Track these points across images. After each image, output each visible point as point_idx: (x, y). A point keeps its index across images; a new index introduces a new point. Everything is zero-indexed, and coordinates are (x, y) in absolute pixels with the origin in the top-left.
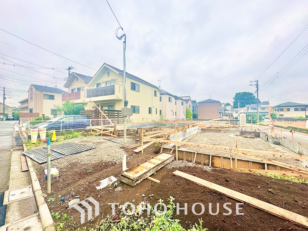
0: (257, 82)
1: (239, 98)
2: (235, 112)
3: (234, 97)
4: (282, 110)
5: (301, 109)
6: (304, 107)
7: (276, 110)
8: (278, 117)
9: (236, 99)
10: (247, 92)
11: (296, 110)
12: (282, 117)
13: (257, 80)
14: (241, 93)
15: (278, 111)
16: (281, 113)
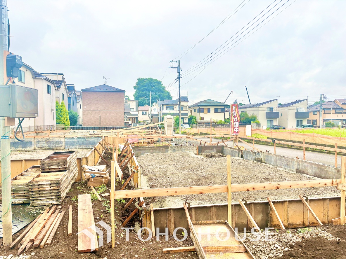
0: (179, 63)
1: (143, 88)
2: (141, 112)
3: (135, 85)
4: (202, 111)
5: (220, 109)
6: (223, 107)
7: (195, 111)
8: (199, 121)
9: (138, 89)
10: (154, 79)
11: (216, 111)
12: (202, 121)
13: (179, 61)
14: (145, 79)
15: (198, 112)
16: (202, 115)
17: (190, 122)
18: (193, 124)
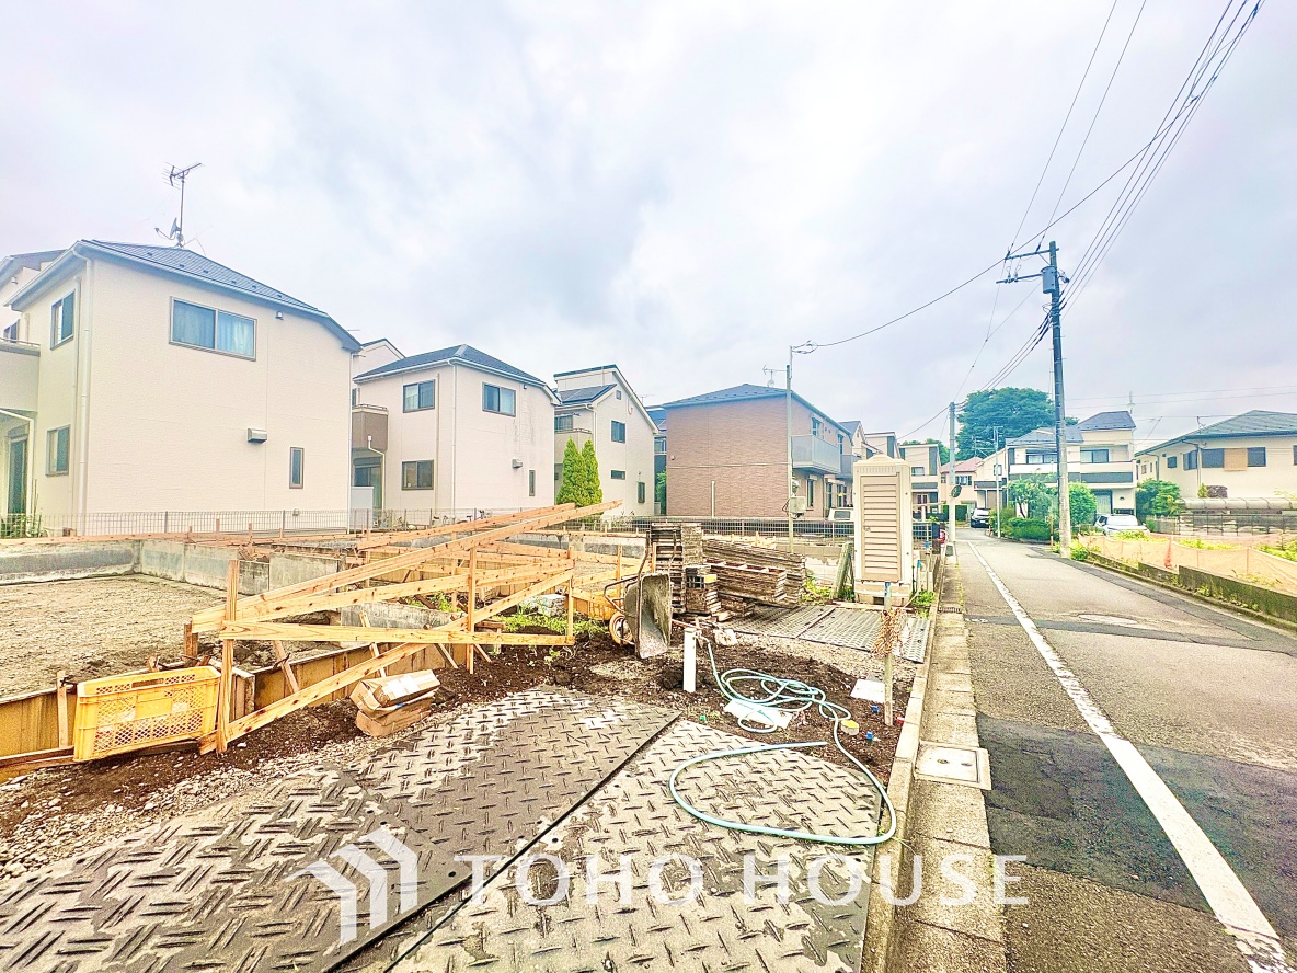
0: (1053, 254)
1: (984, 418)
4: (1215, 460)
8: (1193, 500)
9: (970, 421)
10: (1020, 388)
12: (1218, 502)
13: (1053, 244)
14: (991, 394)
15: (1190, 464)
16: (1213, 477)
17: (1146, 506)
18: (1158, 515)
